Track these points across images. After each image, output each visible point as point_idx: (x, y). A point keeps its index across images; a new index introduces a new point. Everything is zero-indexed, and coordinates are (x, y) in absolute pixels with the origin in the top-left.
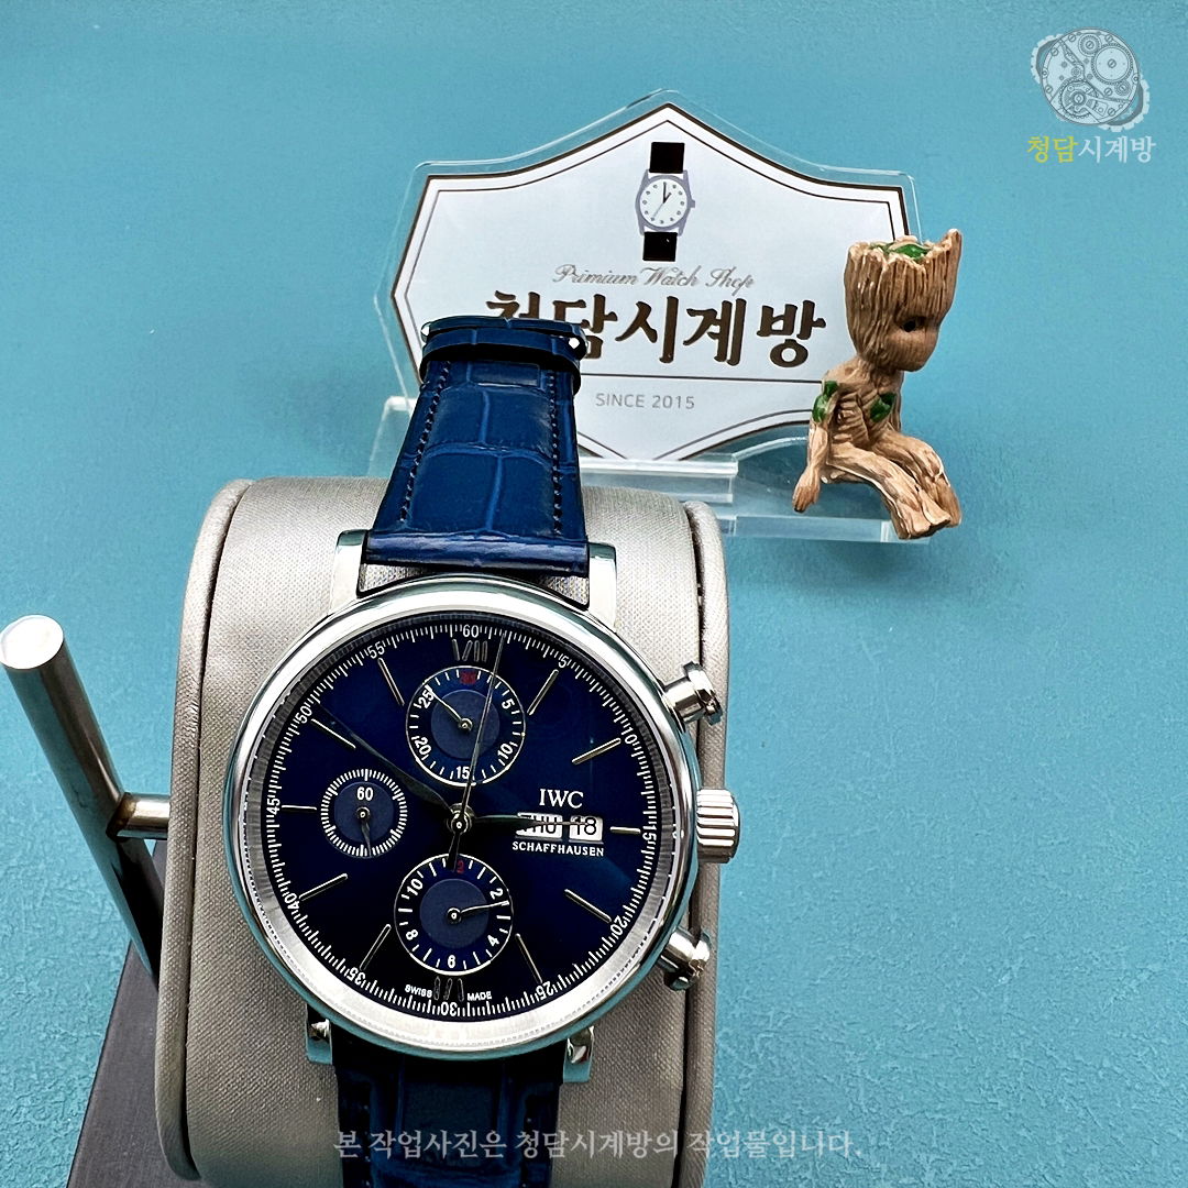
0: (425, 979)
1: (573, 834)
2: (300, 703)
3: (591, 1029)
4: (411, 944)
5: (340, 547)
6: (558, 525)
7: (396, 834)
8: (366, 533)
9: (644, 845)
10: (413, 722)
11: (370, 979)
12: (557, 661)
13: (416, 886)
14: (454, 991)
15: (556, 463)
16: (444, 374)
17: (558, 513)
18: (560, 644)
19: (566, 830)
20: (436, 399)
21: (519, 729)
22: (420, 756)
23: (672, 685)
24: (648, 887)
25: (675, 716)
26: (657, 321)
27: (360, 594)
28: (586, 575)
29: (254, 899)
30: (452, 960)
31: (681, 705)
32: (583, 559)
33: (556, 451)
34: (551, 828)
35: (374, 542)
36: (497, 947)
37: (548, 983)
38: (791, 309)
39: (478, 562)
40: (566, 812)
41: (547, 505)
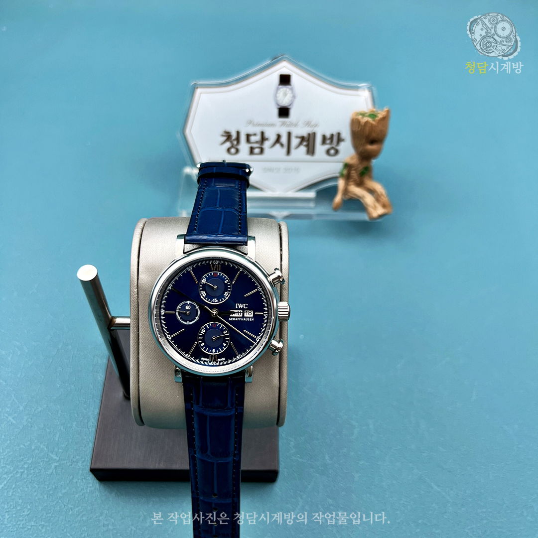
0: (207, 356)
1: (245, 315)
2: (169, 284)
3: (252, 367)
4: (202, 347)
5: (178, 240)
6: (240, 231)
7: (197, 318)
8: (185, 235)
9: (264, 317)
10: (201, 287)
11: (191, 357)
12: (239, 269)
13: (203, 331)
14: (215, 358)
15: (240, 212)
16: (206, 183)
17: (240, 228)
18: (240, 265)
19: (243, 315)
20: (203, 192)
21: (229, 288)
22: (203, 297)
23: (271, 275)
24: (266, 328)
25: (272, 284)
26: (284, 140)
27: (184, 253)
28: (247, 245)
29: (159, 337)
30: (214, 351)
31: (273, 280)
32: (246, 241)
33: (240, 208)
34: (239, 314)
35: (187, 238)
36: (226, 346)
37: (240, 355)
38: (332, 136)
39: (217, 243)
40: (243, 309)
41: (237, 225)
